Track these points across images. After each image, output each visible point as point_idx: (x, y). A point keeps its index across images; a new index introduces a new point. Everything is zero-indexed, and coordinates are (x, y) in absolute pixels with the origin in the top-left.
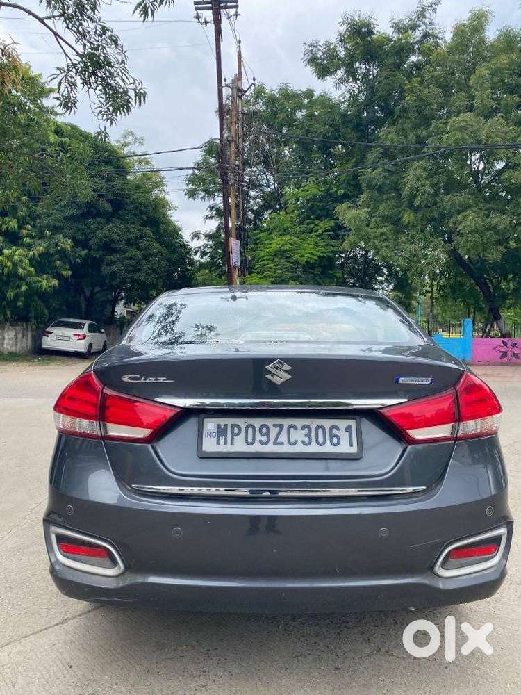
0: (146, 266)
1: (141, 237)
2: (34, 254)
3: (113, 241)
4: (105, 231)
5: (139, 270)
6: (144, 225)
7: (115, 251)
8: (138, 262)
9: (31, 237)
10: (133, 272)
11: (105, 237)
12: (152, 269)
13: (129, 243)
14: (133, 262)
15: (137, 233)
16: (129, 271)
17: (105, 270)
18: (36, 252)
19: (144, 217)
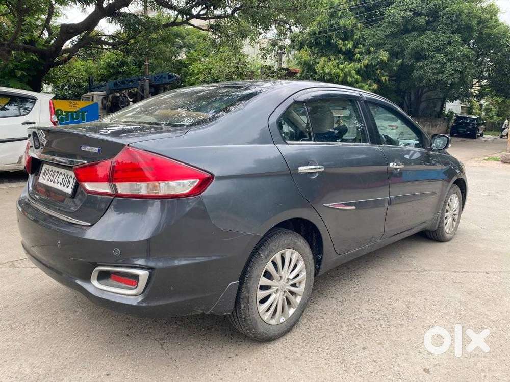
0: (450, 68)
1: (450, 43)
2: (361, 66)
3: (423, 50)
4: (417, 43)
5: (443, 72)
6: (454, 32)
7: (424, 58)
8: (443, 65)
9: (361, 53)
10: (438, 74)
11: (416, 47)
12: (455, 70)
13: (437, 50)
14: (438, 66)
15: (446, 40)
16: (434, 74)
17: (415, 74)
18: (362, 64)
19: (455, 25)
